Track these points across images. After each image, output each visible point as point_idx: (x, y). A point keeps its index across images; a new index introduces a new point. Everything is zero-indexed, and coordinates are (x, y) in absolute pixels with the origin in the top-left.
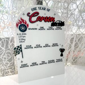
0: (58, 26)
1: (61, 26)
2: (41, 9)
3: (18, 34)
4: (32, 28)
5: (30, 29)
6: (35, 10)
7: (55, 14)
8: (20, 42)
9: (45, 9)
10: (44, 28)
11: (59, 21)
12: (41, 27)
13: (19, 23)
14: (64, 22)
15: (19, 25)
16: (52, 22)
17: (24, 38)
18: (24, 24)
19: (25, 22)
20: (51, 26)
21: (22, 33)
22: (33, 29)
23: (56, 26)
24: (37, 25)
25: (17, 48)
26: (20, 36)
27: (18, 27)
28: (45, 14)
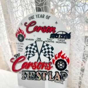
0: (61, 38)
1: (66, 38)
2: (39, 17)
3: (17, 43)
4: (28, 38)
5: (27, 39)
6: (32, 19)
7: (56, 23)
8: (19, 51)
9: (43, 17)
10: (41, 39)
11: (63, 32)
12: (39, 39)
13: (18, 33)
14: (70, 33)
15: (18, 35)
16: (52, 33)
17: (22, 48)
18: (22, 34)
19: (22, 32)
20: (51, 37)
21: (20, 42)
22: (30, 40)
23: (57, 38)
24: (34, 36)
25: (16, 55)
26: (18, 45)
27: (17, 37)
28: (43, 23)
